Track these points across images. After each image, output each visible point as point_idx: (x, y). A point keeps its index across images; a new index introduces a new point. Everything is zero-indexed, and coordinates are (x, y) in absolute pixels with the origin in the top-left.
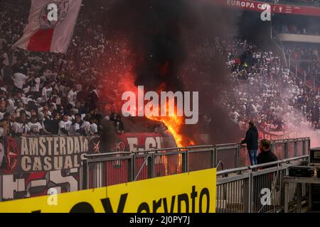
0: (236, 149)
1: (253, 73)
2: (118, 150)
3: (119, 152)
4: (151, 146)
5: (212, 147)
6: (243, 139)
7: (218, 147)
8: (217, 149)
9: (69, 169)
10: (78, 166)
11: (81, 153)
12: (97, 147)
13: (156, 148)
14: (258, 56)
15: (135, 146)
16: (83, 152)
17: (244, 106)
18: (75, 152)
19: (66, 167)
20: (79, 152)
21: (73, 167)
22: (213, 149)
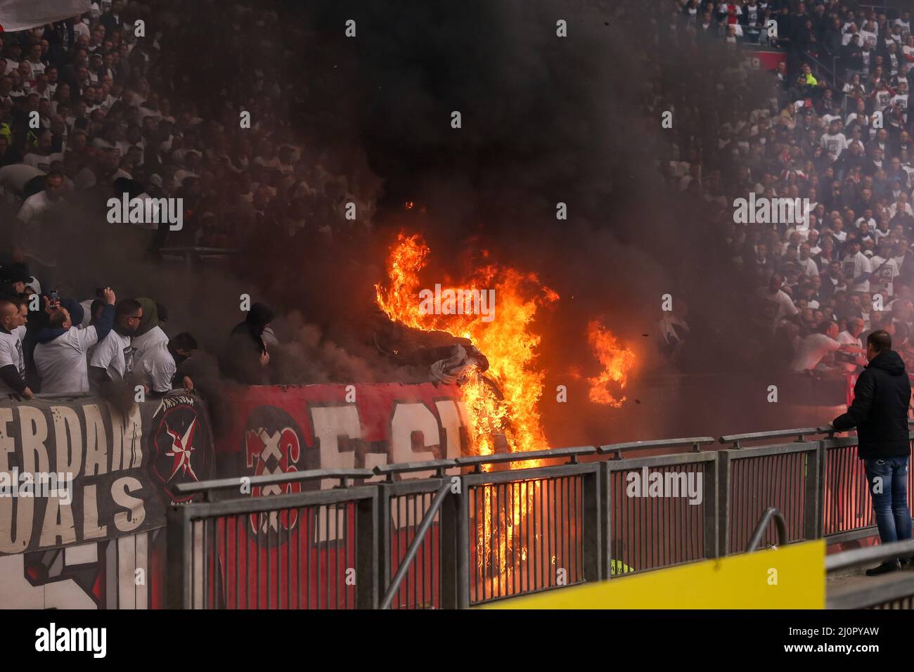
0: (811, 453)
1: (844, 114)
2: (272, 464)
3: (279, 475)
4: (417, 440)
5: (706, 446)
6: (843, 409)
7: (734, 444)
8: (732, 454)
9: (60, 548)
10: (103, 532)
11: (112, 476)
12: (182, 449)
13: (442, 449)
14: (864, 36)
15: (344, 444)
16: (121, 473)
17: (812, 264)
18: (90, 472)
19: (47, 541)
20: (103, 470)
21: (80, 540)
22: (713, 455)
